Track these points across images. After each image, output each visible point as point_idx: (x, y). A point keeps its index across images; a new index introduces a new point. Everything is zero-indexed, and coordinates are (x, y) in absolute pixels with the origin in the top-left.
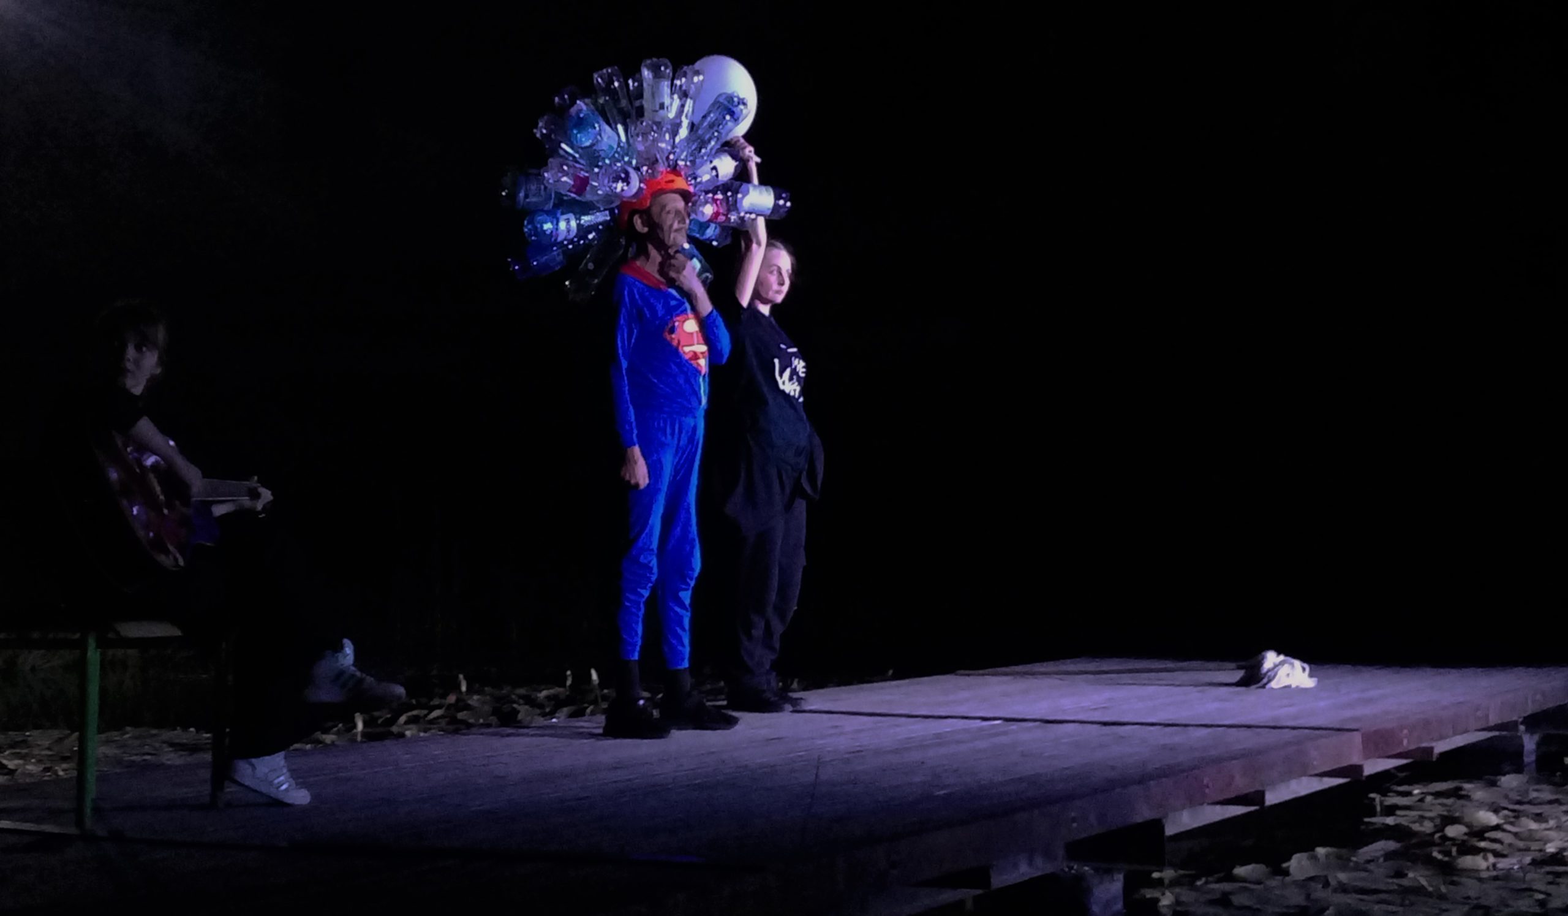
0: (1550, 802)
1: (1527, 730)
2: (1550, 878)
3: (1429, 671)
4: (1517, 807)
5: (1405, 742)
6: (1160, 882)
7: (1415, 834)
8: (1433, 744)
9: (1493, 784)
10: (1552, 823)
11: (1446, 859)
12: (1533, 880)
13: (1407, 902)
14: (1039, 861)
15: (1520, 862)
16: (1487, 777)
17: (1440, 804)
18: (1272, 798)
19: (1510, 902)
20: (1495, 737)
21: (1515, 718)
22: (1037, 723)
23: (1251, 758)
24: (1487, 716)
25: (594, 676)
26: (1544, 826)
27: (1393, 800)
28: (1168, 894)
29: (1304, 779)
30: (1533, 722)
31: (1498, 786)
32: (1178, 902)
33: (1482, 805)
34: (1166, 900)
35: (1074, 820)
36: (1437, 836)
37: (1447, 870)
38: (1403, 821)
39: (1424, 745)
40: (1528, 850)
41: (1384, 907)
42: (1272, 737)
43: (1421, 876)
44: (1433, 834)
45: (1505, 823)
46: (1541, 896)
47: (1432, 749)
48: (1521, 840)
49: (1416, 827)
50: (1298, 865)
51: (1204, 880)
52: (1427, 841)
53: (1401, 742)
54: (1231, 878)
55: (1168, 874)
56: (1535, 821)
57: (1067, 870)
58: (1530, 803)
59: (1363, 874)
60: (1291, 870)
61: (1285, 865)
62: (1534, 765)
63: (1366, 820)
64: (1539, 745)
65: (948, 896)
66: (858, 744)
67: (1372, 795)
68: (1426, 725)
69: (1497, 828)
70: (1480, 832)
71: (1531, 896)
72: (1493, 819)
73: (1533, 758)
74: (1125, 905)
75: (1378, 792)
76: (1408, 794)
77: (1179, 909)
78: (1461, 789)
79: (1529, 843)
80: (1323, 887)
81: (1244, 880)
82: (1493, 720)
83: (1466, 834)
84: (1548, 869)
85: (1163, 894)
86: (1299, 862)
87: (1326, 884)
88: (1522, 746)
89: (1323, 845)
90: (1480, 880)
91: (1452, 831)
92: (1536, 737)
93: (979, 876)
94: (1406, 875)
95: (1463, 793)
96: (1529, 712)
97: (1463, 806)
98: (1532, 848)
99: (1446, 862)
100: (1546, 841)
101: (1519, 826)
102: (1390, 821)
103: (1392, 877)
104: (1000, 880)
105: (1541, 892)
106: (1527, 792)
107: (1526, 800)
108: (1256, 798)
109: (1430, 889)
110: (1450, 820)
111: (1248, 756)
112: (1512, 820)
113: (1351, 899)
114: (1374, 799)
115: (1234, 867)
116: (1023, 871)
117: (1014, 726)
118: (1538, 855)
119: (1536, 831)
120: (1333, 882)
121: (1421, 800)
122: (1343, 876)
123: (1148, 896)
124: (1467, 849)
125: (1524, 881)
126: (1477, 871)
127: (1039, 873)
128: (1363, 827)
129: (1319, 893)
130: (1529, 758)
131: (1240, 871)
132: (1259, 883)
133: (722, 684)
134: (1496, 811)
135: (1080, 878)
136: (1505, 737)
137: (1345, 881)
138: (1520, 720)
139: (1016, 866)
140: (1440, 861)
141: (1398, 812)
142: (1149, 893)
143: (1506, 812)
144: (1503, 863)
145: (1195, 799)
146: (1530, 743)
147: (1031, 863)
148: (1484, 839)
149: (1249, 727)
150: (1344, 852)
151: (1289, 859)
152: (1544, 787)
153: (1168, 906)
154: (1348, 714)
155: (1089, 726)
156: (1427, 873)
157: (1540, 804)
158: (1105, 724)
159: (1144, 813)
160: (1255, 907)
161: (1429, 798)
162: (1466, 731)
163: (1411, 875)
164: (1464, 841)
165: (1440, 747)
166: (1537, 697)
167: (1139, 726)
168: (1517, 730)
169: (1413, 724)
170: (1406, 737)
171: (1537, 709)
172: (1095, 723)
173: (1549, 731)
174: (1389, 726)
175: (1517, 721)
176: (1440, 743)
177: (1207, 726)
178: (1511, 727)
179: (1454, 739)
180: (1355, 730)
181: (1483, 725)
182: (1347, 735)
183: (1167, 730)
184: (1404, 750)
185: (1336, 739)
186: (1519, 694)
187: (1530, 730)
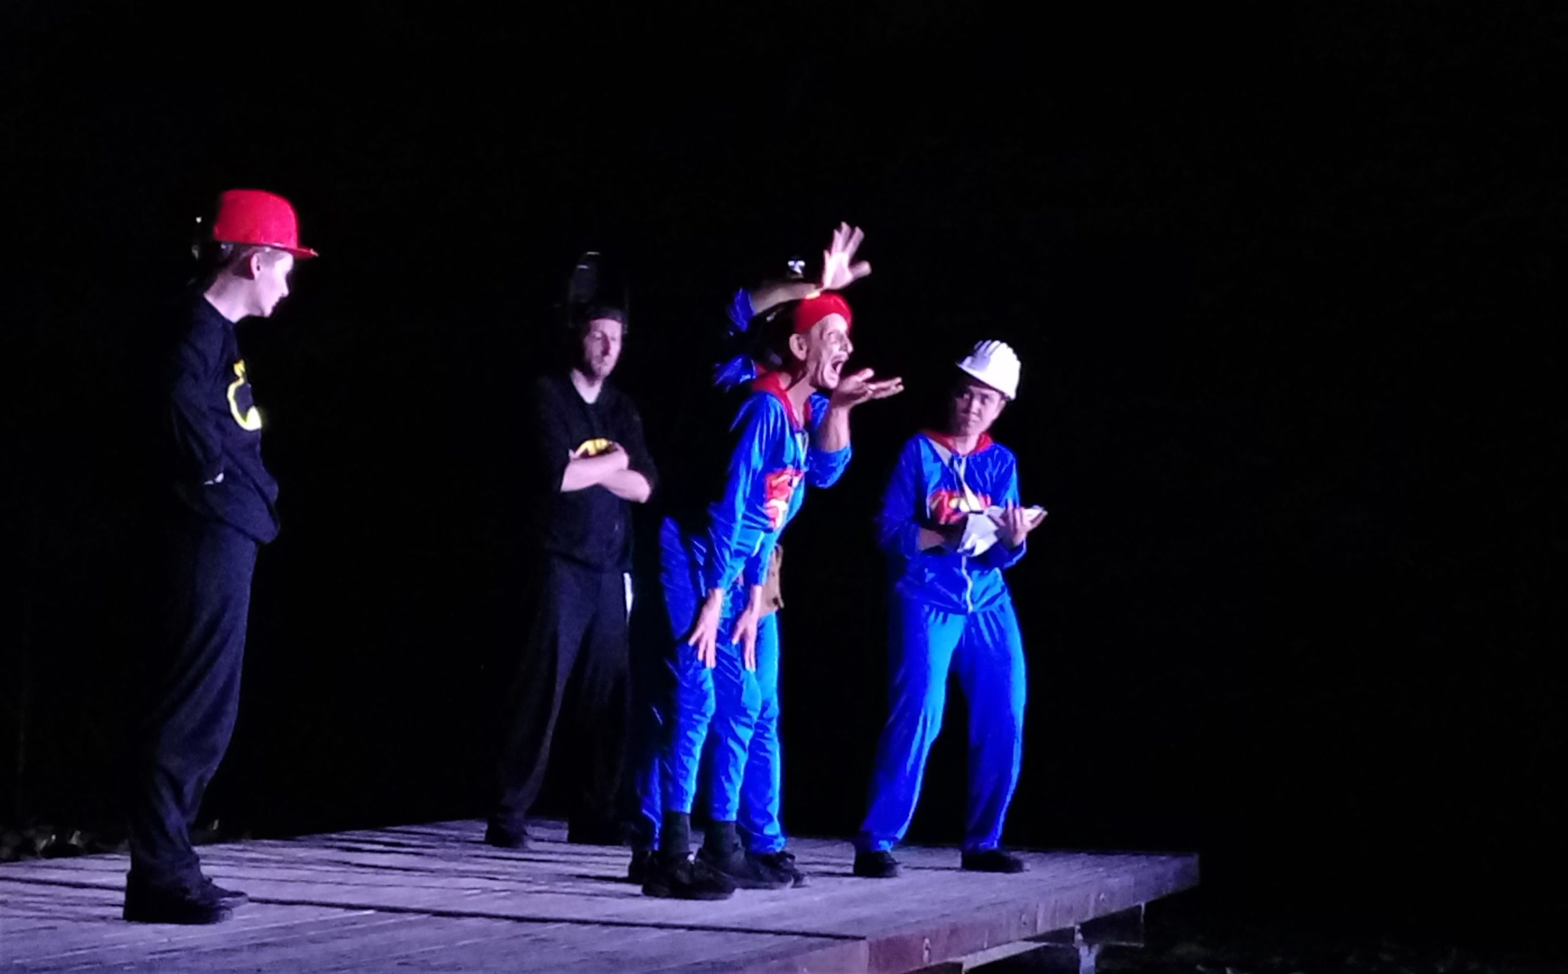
1: (1085, 940)
5: (926, 953)
8: (961, 957)
20: (1045, 947)
21: (1071, 925)
22: (425, 916)
24: (1036, 922)
30: (1092, 929)
39: (951, 960)
47: (959, 966)
53: (922, 954)
64: (1098, 959)
66: (166, 940)
68: (953, 933)
82: (1042, 928)
88: (1078, 961)
92: (1096, 950)
96: (1090, 916)
117: (394, 919)
136: (1056, 949)
138: (1078, 927)
146: (1088, 957)
149: (721, 929)
154: (852, 914)
155: (498, 922)
158: (520, 919)
162: (1009, 940)
165: (970, 961)
166: (1102, 896)
167: (568, 924)
168: (1073, 938)
169: (938, 932)
170: (927, 948)
171: (1101, 913)
172: (507, 918)
173: (1114, 943)
174: (906, 932)
175: (1072, 930)
176: (970, 957)
177: (660, 926)
178: (1063, 936)
179: (990, 951)
180: (864, 938)
181: (1029, 934)
182: (849, 945)
183: (606, 931)
184: (924, 967)
185: (834, 950)
186: (1078, 892)
187: (1090, 941)
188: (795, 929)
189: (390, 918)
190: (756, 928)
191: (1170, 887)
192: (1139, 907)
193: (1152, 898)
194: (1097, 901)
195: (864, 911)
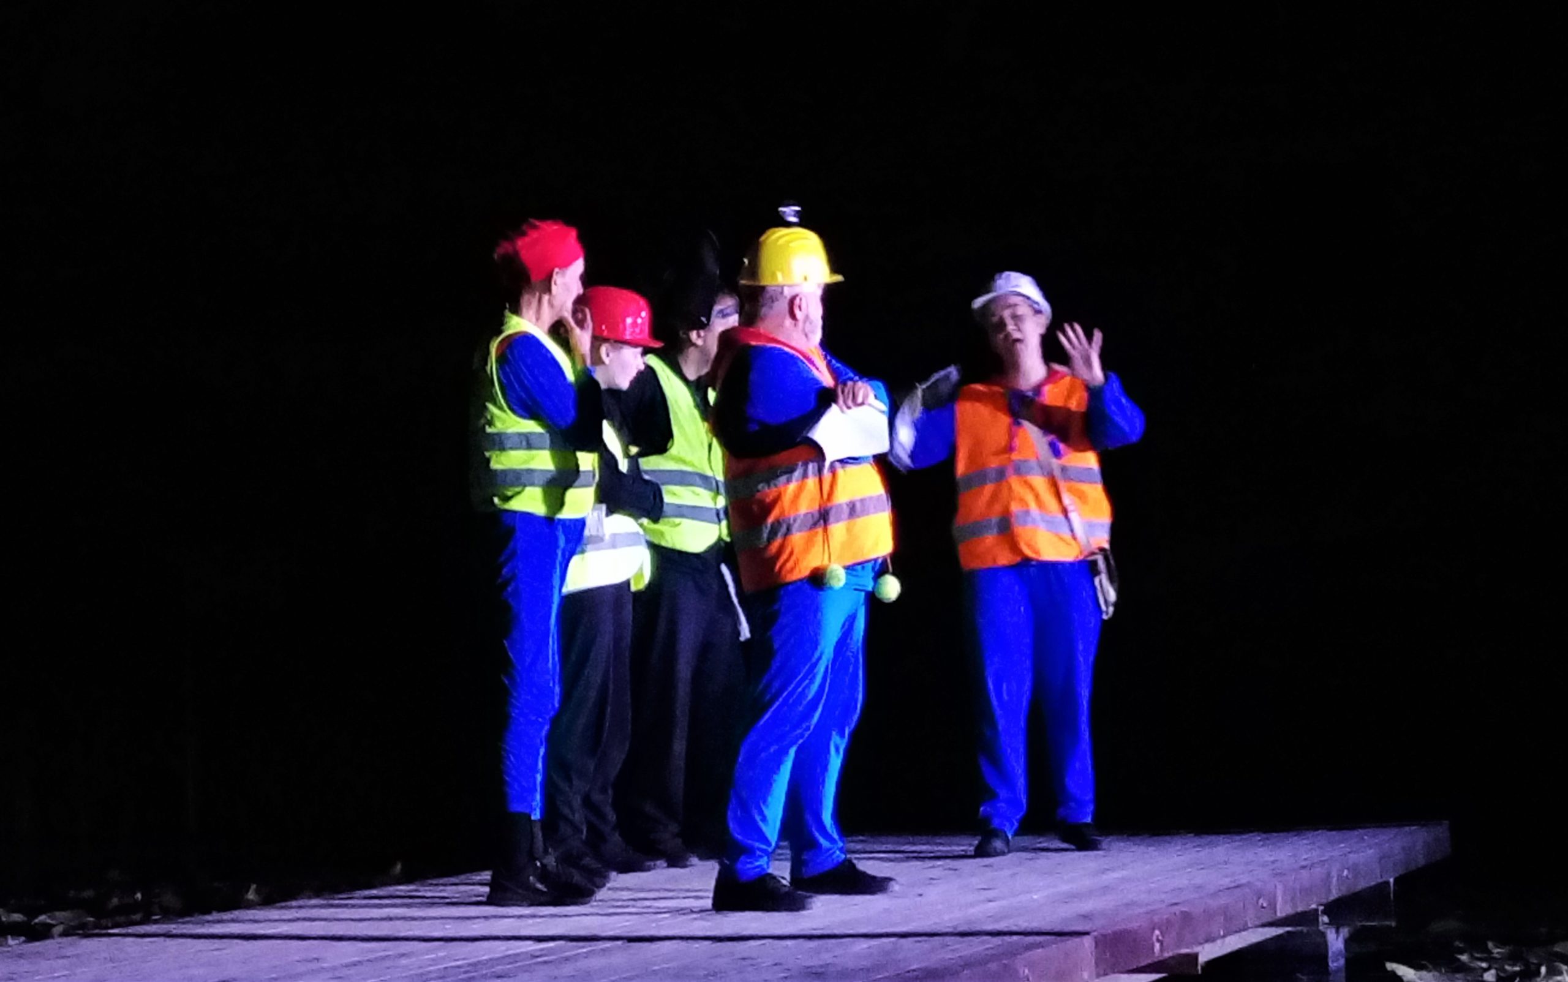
1: (1330, 924)
3: (1192, 841)
5: (1157, 946)
8: (1196, 949)
20: (1288, 932)
21: (1314, 906)
22: (619, 943)
24: (1273, 906)
30: (1339, 911)
39: (1185, 951)
42: (963, 949)
47: (1195, 957)
53: (1151, 950)
64: (1347, 942)
68: (1186, 923)
73: (1342, 962)
82: (1283, 912)
88: (1325, 944)
92: (1345, 932)
96: (1334, 895)
117: (585, 948)
130: (1337, 963)
138: (1321, 908)
146: (1336, 941)
154: (1075, 908)
155: (697, 945)
162: (1245, 928)
165: (1207, 953)
166: (1346, 872)
167: (770, 941)
168: (1317, 922)
169: (1168, 921)
170: (1158, 940)
171: (1344, 891)
173: (1362, 924)
174: (1135, 925)
175: (1316, 910)
176: (1208, 946)
178: (1306, 918)
179: (1228, 939)
180: (1087, 933)
181: (1269, 919)
183: (813, 944)
184: (1156, 960)
185: (1056, 949)
186: (1318, 871)
187: (1336, 923)
188: (1014, 928)
189: (583, 947)
191: (1421, 861)
192: (1388, 883)
193: (1401, 871)
194: (1339, 876)
195: (1087, 906)
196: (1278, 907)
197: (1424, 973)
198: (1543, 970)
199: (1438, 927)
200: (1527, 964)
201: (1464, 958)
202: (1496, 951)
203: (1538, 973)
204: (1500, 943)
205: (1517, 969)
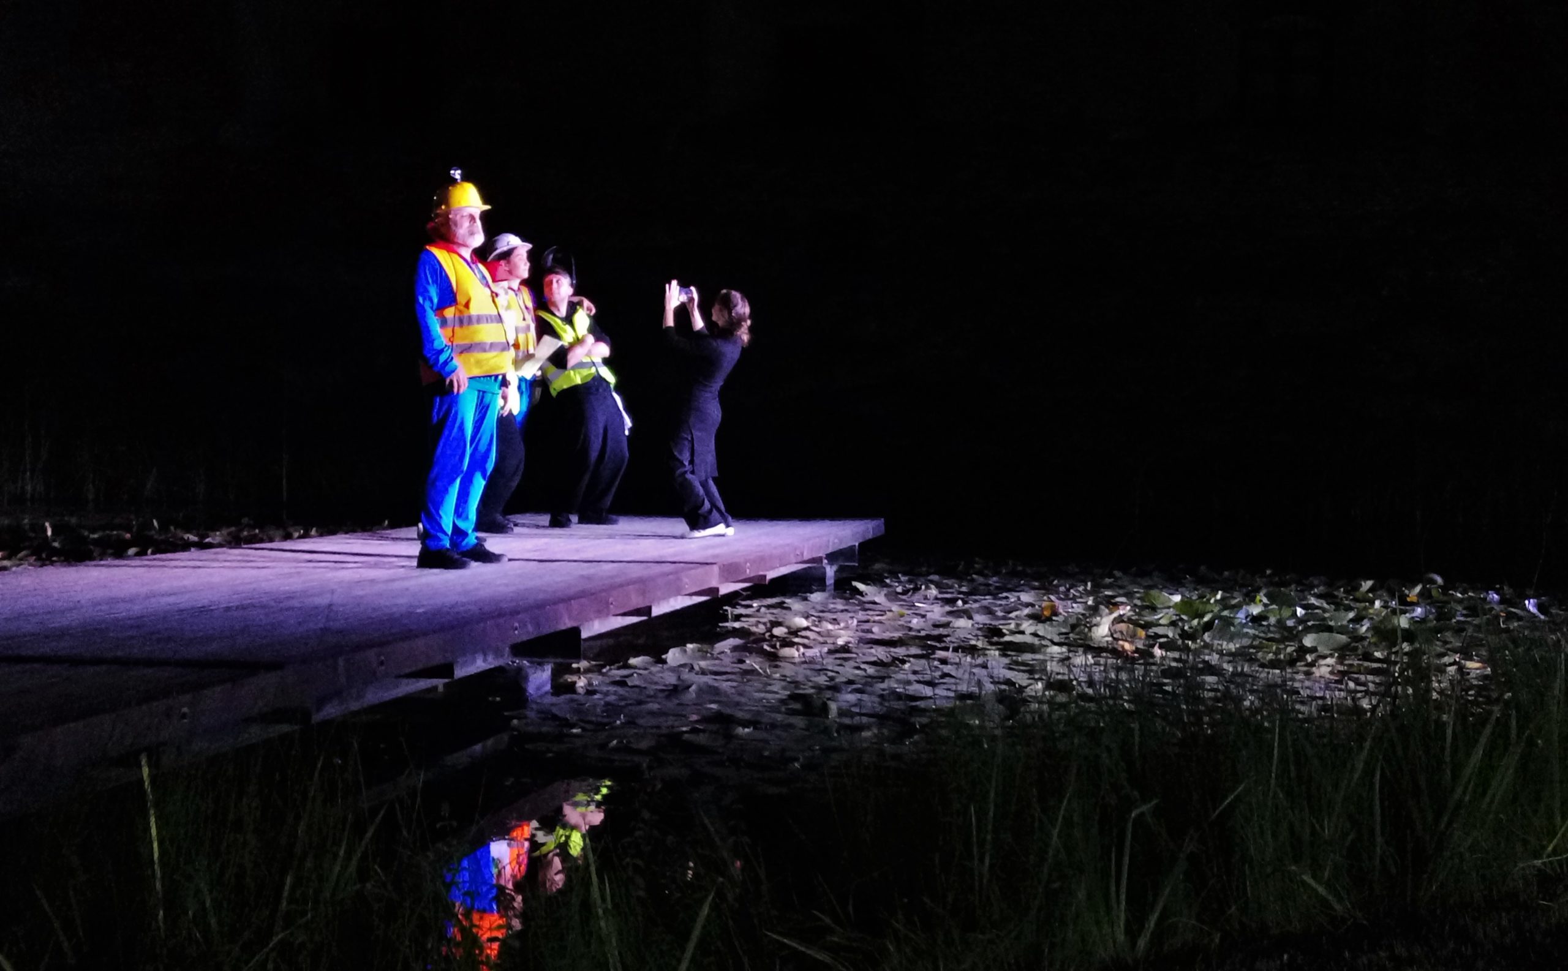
0: (842, 611)
1: (829, 563)
2: (839, 662)
4: (821, 614)
5: (748, 571)
6: (577, 671)
7: (754, 634)
8: (766, 573)
9: (806, 599)
10: (842, 625)
11: (772, 650)
12: (827, 663)
13: (745, 680)
14: (490, 658)
15: (820, 652)
16: (800, 594)
17: (770, 613)
18: (656, 611)
19: (812, 679)
20: (809, 567)
21: (820, 555)
23: (643, 585)
24: (802, 554)
25: (155, 523)
26: (837, 627)
27: (740, 611)
28: (582, 678)
29: (680, 598)
30: (832, 557)
31: (809, 601)
32: (590, 684)
33: (796, 614)
34: (581, 683)
35: (516, 629)
36: (767, 635)
37: (773, 658)
38: (745, 625)
39: (761, 573)
40: (825, 643)
41: (729, 683)
42: (658, 569)
43: (755, 662)
44: (764, 634)
45: (813, 626)
46: (833, 674)
47: (765, 576)
48: (822, 636)
49: (754, 629)
50: (673, 656)
51: (608, 667)
52: (761, 639)
53: (746, 571)
54: (627, 666)
55: (583, 664)
56: (831, 623)
57: (510, 663)
58: (830, 611)
59: (717, 662)
60: (668, 661)
61: (664, 657)
62: (832, 587)
63: (720, 624)
64: (836, 572)
65: (423, 684)
67: (726, 608)
68: (762, 560)
69: (807, 629)
70: (795, 632)
71: (826, 675)
72: (803, 623)
73: (832, 581)
74: (552, 687)
75: (729, 606)
76: (751, 606)
77: (590, 688)
78: (784, 603)
79: (825, 639)
80: (690, 671)
81: (635, 667)
82: (807, 556)
83: (785, 633)
84: (838, 655)
85: (580, 678)
86: (674, 654)
87: (692, 668)
88: (825, 573)
89: (691, 643)
90: (794, 664)
91: (779, 631)
92: (835, 568)
93: (445, 670)
94: (744, 662)
95: (785, 605)
96: (830, 551)
97: (785, 614)
98: (828, 642)
99: (772, 652)
100: (839, 637)
101: (821, 628)
102: (737, 625)
103: (735, 663)
104: (461, 672)
105: (832, 671)
106: (827, 604)
107: (825, 609)
108: (647, 610)
109: (761, 671)
110: (776, 624)
111: (641, 581)
112: (817, 623)
113: (708, 679)
114: (727, 611)
115: (628, 659)
116: (480, 664)
118: (832, 647)
119: (831, 630)
120: (697, 668)
121: (758, 611)
122: (703, 664)
123: (569, 680)
124: (787, 643)
125: (823, 664)
126: (793, 658)
127: (492, 666)
128: (718, 629)
129: (686, 675)
130: (830, 580)
131: (633, 661)
132: (646, 669)
133: (257, 531)
134: (807, 618)
135: (520, 669)
136: (814, 567)
137: (704, 667)
138: (824, 556)
139: (474, 661)
140: (770, 652)
141: (743, 619)
142: (570, 678)
143: (813, 618)
144: (810, 653)
145: (603, 611)
146: (830, 571)
147: (485, 660)
148: (797, 636)
149: (642, 562)
150: (706, 647)
151: (667, 652)
152: (838, 600)
153: (582, 687)
154: (710, 552)
156: (759, 659)
157: (836, 612)
159: (567, 623)
160: (643, 686)
161: (763, 610)
162: (790, 563)
163: (748, 662)
164: (784, 638)
165: (771, 575)
166: (836, 540)
168: (822, 562)
169: (754, 557)
170: (749, 567)
171: (835, 548)
172: (534, 560)
173: (842, 564)
174: (737, 560)
175: (822, 558)
176: (770, 571)
177: (613, 562)
178: (818, 560)
179: (780, 569)
180: (715, 564)
181: (800, 559)
182: (707, 567)
184: (748, 577)
185: (701, 570)
186: (825, 539)
187: (831, 563)
188: (681, 560)
190: (663, 560)
191: (870, 536)
192: (855, 545)
193: (861, 541)
194: (834, 543)
195: (717, 551)
196: (805, 554)
197: (869, 587)
198: (923, 587)
199: (877, 566)
200: (916, 584)
201: (888, 581)
202: (903, 579)
203: (921, 588)
204: (904, 574)
205: (912, 586)
